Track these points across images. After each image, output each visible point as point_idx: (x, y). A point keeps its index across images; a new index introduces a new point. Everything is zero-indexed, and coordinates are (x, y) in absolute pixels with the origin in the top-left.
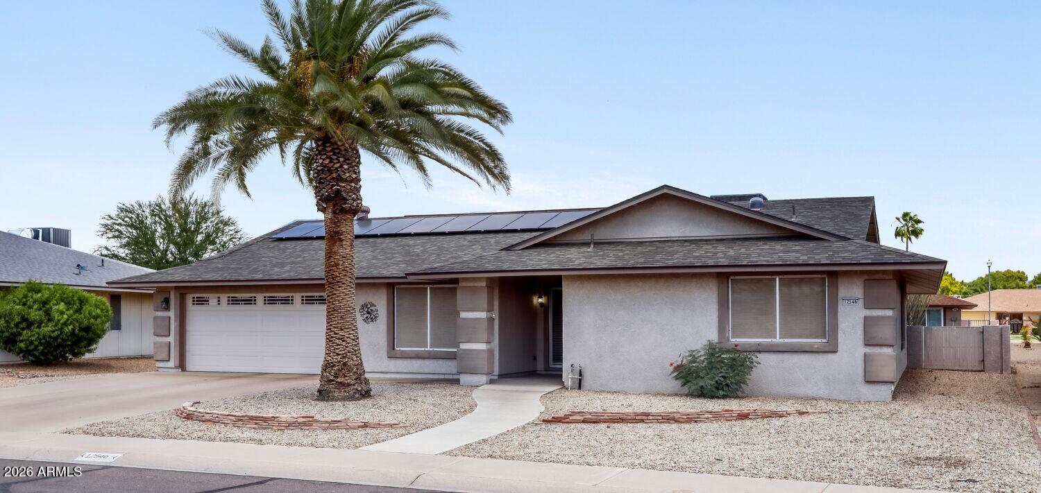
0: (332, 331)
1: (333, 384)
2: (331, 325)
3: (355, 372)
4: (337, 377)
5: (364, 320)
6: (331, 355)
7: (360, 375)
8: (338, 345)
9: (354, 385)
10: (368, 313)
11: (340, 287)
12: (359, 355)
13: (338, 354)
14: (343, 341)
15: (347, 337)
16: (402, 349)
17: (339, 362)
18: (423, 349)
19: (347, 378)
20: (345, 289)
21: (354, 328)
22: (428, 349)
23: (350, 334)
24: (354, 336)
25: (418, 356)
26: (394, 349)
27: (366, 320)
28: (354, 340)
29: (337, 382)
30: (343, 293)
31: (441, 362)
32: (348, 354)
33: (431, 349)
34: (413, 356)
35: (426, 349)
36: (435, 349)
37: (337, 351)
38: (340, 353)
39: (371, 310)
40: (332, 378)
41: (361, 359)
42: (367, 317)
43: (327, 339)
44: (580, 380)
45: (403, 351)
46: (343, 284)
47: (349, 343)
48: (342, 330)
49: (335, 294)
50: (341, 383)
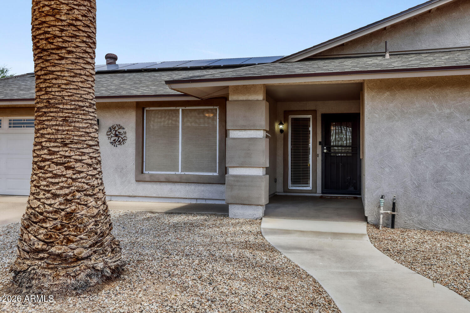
0: (43, 148)
1: (42, 259)
2: (43, 135)
3: (91, 231)
4: (51, 244)
5: (111, 143)
6: (41, 196)
7: (103, 235)
8: (56, 176)
9: (88, 258)
10: (116, 135)
11: (62, 58)
12: (100, 195)
13: (55, 196)
14: (68, 168)
15: (77, 161)
16: (150, 172)
17: (56, 212)
18: (173, 173)
19: (73, 245)
20: (73, 63)
21: (91, 143)
22: (180, 172)
23: (83, 154)
24: (91, 158)
25: (169, 181)
26: (142, 173)
27: (113, 143)
28: (90, 165)
29: (51, 254)
30: (69, 70)
31: (192, 187)
32: (78, 195)
33: (183, 173)
34: (163, 180)
35: (177, 173)
36: (187, 173)
37: (53, 189)
38: (59, 192)
39: (119, 132)
40: (40, 245)
41: (104, 203)
42: (114, 140)
43: (35, 163)
44: (393, 216)
45: (151, 175)
46: (70, 52)
47: (80, 172)
48: (66, 145)
49: (52, 72)
50: (59, 255)
